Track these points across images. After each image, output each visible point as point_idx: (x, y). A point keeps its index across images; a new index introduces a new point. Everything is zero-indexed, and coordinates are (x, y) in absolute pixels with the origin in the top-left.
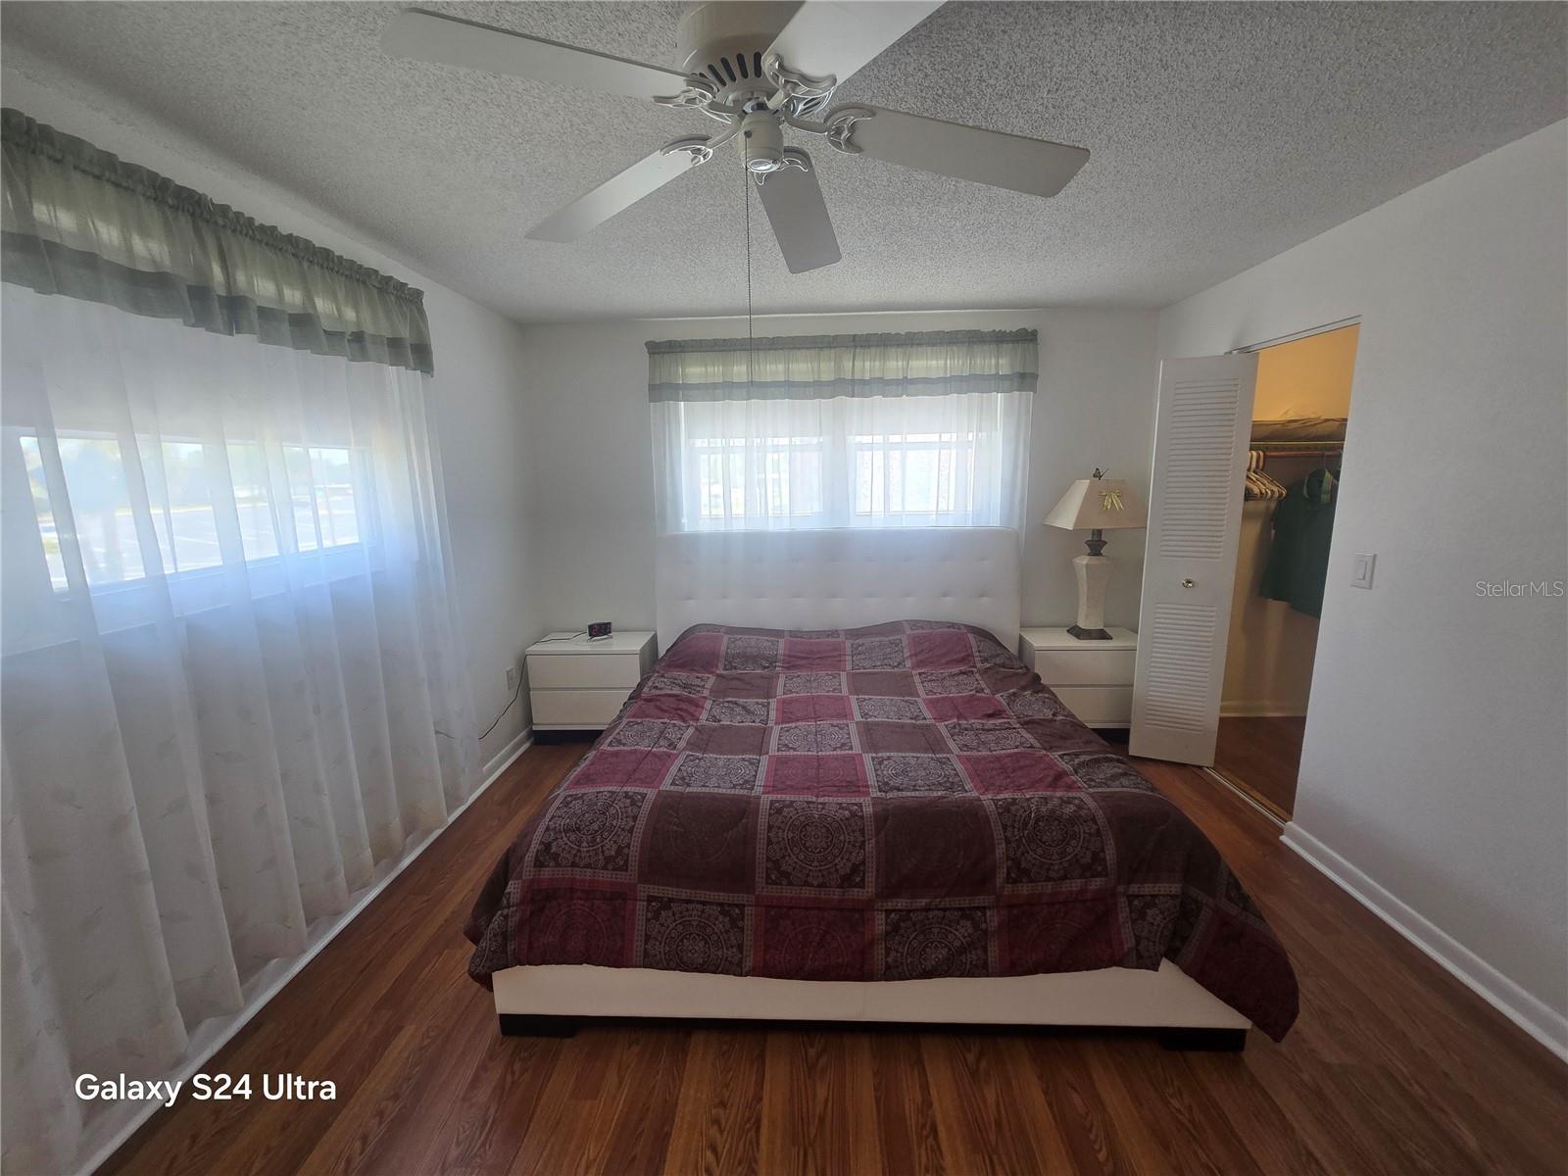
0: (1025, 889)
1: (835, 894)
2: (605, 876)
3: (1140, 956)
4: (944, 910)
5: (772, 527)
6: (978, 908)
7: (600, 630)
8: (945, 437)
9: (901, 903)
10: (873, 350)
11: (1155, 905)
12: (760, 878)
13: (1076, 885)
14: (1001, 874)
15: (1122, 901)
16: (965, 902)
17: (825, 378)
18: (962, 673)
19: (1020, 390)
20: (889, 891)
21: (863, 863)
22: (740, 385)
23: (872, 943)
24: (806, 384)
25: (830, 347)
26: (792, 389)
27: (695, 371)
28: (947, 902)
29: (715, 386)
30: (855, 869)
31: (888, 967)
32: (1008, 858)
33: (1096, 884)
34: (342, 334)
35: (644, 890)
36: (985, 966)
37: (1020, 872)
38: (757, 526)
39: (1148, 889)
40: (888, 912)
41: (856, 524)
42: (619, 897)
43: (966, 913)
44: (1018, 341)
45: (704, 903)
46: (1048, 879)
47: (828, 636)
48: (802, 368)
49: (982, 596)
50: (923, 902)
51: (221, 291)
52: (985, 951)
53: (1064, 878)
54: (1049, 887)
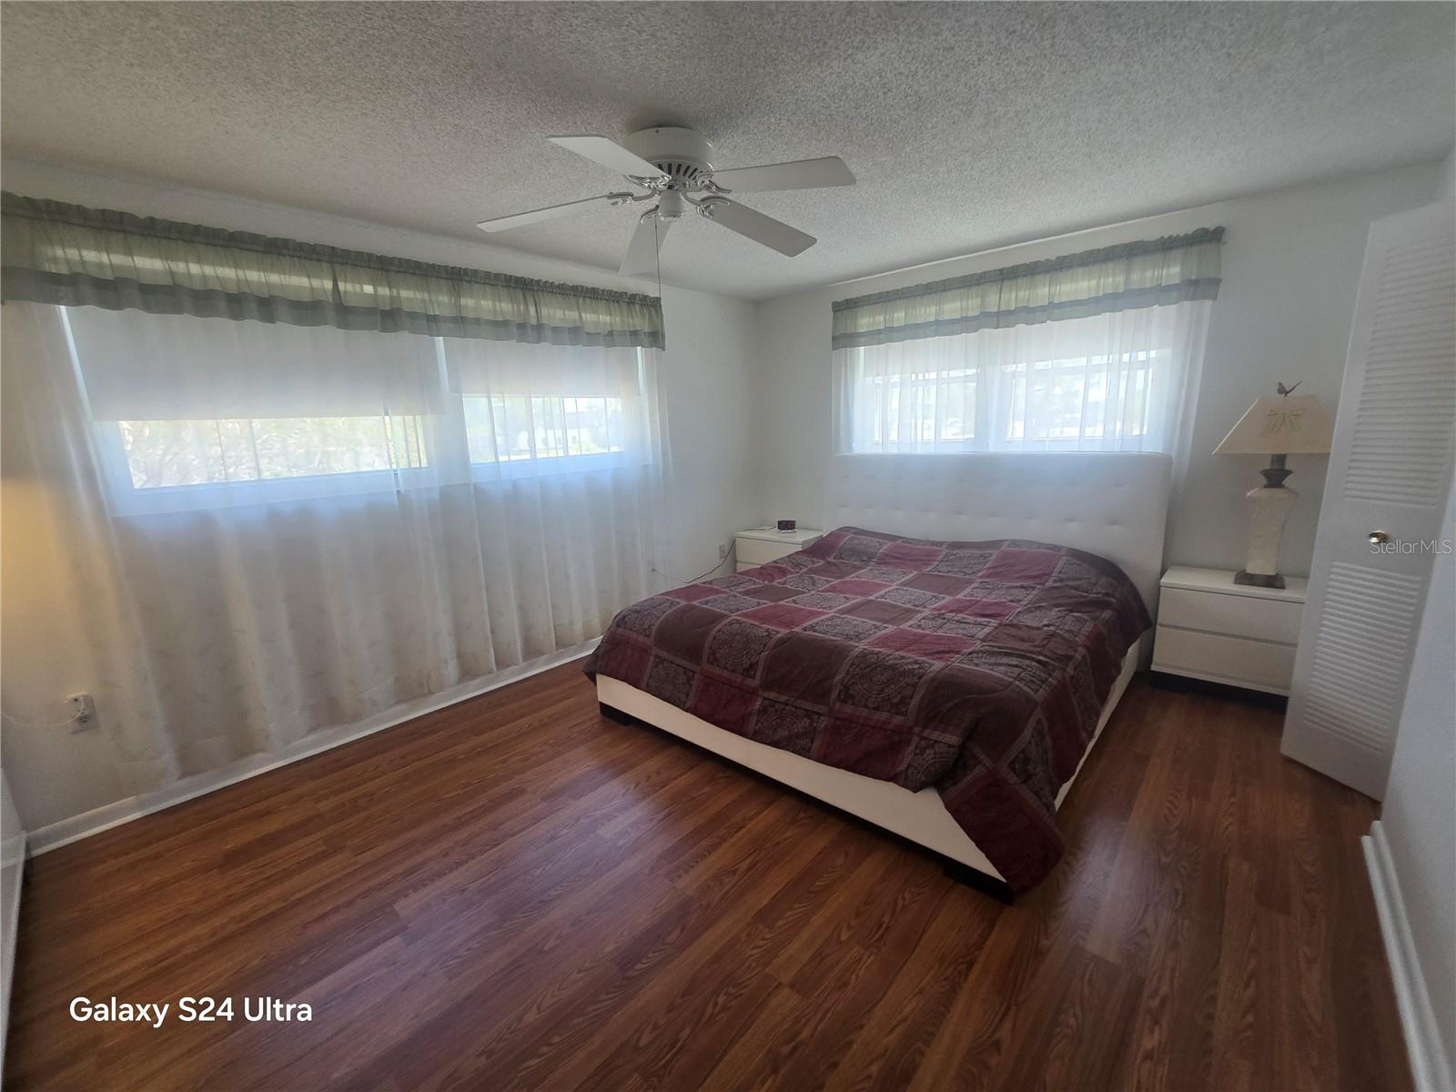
0: (848, 709)
1: (739, 678)
2: (641, 638)
3: (906, 779)
4: (796, 707)
5: (920, 451)
6: (818, 713)
7: (786, 525)
8: (1097, 360)
9: (773, 695)
10: (1020, 281)
11: (933, 748)
12: (705, 658)
13: (884, 716)
14: (835, 694)
15: (915, 739)
16: (809, 706)
17: (971, 314)
18: (1022, 587)
19: (1193, 299)
20: (768, 685)
21: (757, 663)
22: (899, 329)
23: (750, 713)
24: (953, 322)
25: (979, 284)
26: (941, 327)
27: (865, 322)
28: (798, 703)
29: (879, 332)
30: (751, 666)
31: (755, 732)
32: (842, 684)
33: (898, 720)
34: (598, 334)
35: (655, 651)
36: (808, 751)
37: (847, 696)
38: (906, 450)
39: (935, 735)
40: (765, 699)
41: (993, 447)
42: (644, 651)
43: (808, 714)
44: (1191, 245)
45: (678, 665)
46: (866, 706)
47: (932, 545)
48: (952, 307)
49: (1113, 523)
50: (784, 698)
51: (534, 322)
52: (812, 742)
53: (877, 709)
54: (865, 712)
